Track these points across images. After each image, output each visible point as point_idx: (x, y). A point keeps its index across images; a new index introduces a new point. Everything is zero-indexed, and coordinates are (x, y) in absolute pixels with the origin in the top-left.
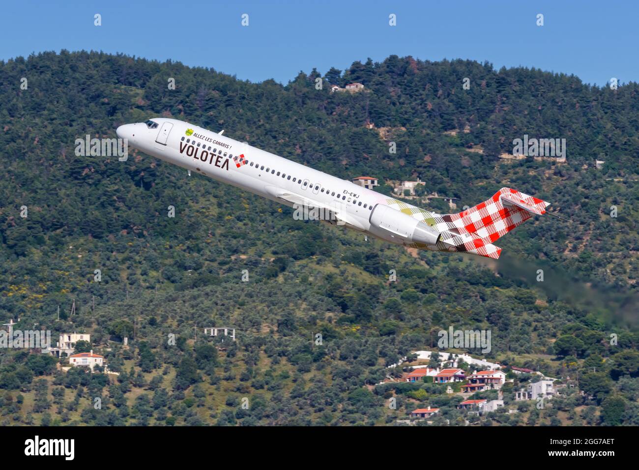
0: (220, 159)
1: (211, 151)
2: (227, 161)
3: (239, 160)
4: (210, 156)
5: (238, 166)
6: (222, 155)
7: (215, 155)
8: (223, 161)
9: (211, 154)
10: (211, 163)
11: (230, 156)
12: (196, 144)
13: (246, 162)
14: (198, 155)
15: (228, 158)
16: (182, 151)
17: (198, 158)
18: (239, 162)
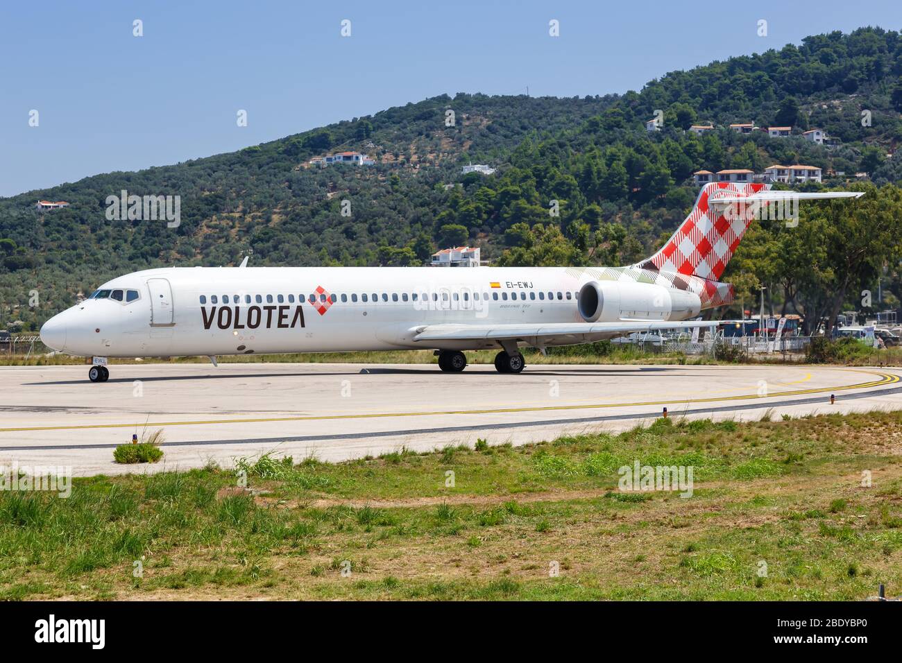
0: (285, 312)
1: (265, 303)
2: (299, 309)
3: (319, 299)
4: (265, 313)
5: (322, 311)
6: (286, 303)
7: (275, 308)
8: (291, 313)
9: (265, 308)
10: (269, 326)
11: (302, 298)
12: (231, 299)
13: (333, 299)
14: (243, 320)
15: (300, 304)
16: (207, 326)
17: (242, 327)
18: (322, 304)
